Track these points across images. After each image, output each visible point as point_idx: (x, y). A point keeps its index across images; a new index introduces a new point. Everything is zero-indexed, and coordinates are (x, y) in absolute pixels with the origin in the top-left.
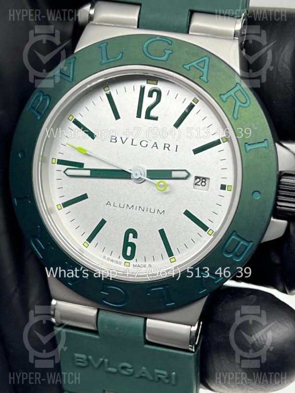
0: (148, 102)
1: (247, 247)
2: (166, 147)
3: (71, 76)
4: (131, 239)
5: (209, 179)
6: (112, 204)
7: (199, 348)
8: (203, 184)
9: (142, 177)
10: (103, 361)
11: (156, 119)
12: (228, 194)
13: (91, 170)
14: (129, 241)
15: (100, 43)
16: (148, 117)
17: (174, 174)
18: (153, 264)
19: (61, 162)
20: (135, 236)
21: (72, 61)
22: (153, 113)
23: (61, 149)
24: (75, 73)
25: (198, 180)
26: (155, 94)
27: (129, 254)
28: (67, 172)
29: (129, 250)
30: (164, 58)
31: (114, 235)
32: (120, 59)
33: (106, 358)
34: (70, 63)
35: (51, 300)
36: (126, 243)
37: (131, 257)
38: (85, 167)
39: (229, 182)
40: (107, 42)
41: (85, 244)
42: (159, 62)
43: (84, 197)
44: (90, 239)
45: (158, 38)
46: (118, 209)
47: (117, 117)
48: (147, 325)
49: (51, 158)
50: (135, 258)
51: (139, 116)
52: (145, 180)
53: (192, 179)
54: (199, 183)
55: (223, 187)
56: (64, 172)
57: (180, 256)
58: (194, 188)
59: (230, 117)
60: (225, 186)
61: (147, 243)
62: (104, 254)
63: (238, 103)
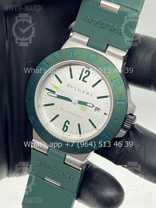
0: (84, 75)
1: (108, 138)
2: (88, 93)
3: (58, 59)
4: (67, 124)
5: (101, 109)
6: (63, 110)
7: (84, 170)
8: (98, 110)
9: (76, 103)
10: (47, 166)
11: (86, 82)
12: (106, 117)
13: (58, 95)
14: (66, 125)
15: (71, 49)
16: (83, 80)
17: (88, 104)
18: (73, 135)
19: (47, 89)
20: (69, 124)
21: (59, 53)
22: (85, 80)
23: (48, 84)
24: (59, 58)
25: (97, 109)
26: (88, 73)
27: (65, 130)
28: (48, 94)
29: (65, 128)
30: (94, 61)
31: (61, 121)
32: (77, 57)
33: (48, 165)
34: (58, 54)
35: (33, 139)
36: (65, 126)
37: (66, 131)
38: (56, 93)
39: (108, 112)
40: (74, 48)
41: (50, 122)
42: (91, 62)
43: (53, 104)
44: (52, 121)
45: (93, 52)
46: (65, 112)
47: (72, 77)
48: (66, 157)
49: (43, 87)
50: (67, 132)
51: (80, 79)
52: (76, 104)
53: (94, 108)
54: (97, 110)
55: (105, 114)
56: (47, 93)
57: (84, 135)
58: (94, 111)
59: (113, 89)
60: (106, 113)
61: (73, 127)
62: (55, 127)
63: (117, 85)
